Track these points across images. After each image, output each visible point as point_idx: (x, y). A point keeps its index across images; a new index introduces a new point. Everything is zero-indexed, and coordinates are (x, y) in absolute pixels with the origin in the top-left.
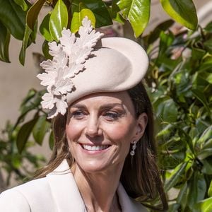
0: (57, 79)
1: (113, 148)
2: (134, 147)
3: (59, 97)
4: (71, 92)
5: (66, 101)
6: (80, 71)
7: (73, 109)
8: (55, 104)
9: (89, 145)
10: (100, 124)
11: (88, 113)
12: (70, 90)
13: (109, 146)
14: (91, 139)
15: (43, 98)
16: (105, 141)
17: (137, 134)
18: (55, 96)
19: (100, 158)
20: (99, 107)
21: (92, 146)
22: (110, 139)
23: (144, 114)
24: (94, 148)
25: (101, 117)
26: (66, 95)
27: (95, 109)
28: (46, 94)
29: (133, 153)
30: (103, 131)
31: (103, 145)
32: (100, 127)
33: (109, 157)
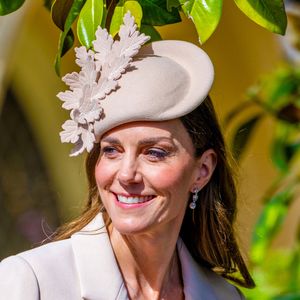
0: (82, 101)
1: (159, 200)
2: (195, 197)
3: (85, 126)
4: (99, 120)
5: (93, 132)
6: (112, 91)
7: (104, 144)
8: (80, 136)
9: (123, 195)
10: (138, 166)
11: (122, 151)
12: (97, 117)
13: (154, 197)
14: (125, 187)
15: (63, 126)
16: (147, 190)
17: (199, 179)
18: (80, 125)
19: (140, 214)
20: (137, 142)
21: (127, 197)
22: (153, 187)
23: (211, 151)
24: (130, 200)
25: (141, 155)
26: (93, 123)
27: (132, 144)
28: (68, 122)
29: (193, 206)
30: (143, 176)
31: (144, 196)
32: (139, 170)
33: (152, 213)
